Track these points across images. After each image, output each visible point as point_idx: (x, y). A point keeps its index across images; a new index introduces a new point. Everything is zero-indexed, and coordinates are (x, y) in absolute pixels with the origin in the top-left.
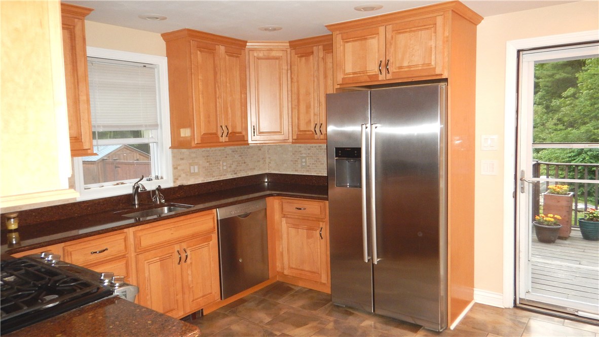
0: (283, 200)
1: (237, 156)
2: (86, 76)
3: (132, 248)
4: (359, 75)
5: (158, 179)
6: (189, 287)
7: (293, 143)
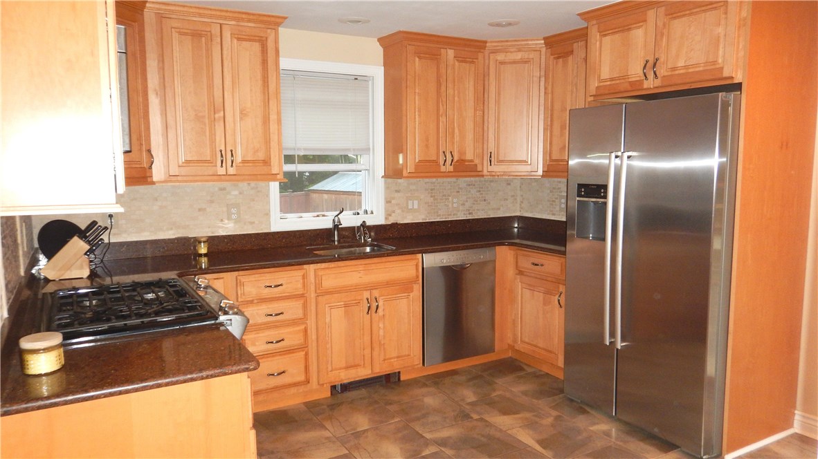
0: (519, 251)
1: (473, 191)
2: (277, 93)
3: (313, 288)
4: (618, 82)
5: (367, 214)
6: (380, 343)
7: (543, 176)
